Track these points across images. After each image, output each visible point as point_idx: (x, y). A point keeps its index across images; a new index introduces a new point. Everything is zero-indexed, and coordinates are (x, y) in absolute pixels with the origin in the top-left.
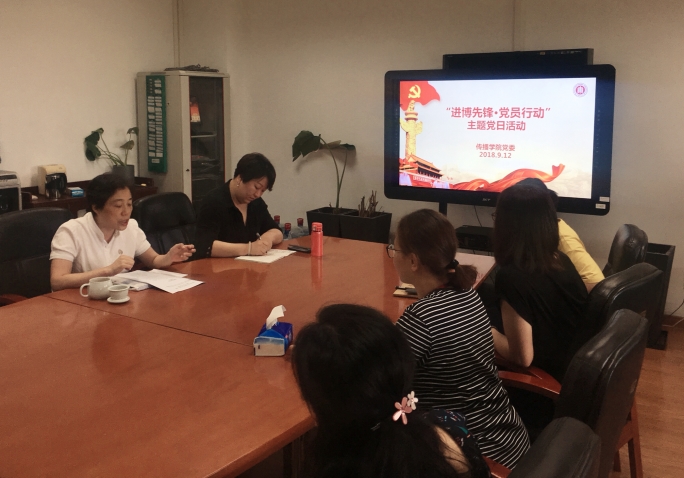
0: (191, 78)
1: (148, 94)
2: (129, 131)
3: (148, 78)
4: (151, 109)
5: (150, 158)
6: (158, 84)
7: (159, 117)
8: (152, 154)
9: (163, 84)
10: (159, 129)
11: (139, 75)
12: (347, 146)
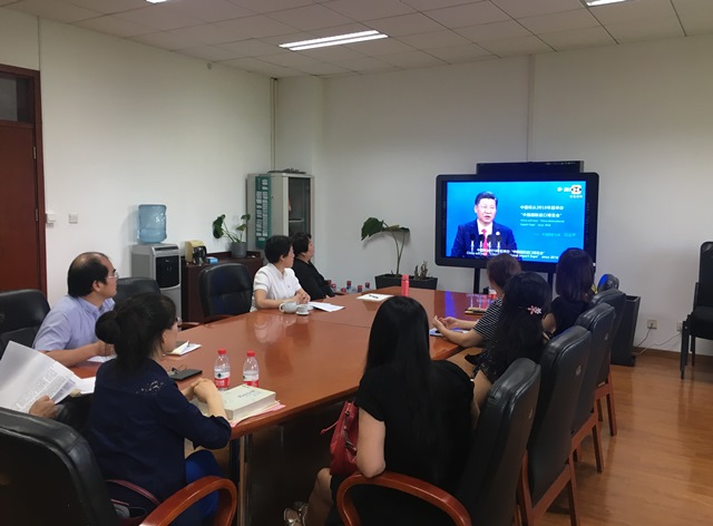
0: (290, 178)
1: (257, 190)
2: (243, 217)
3: (257, 178)
4: (259, 201)
5: (257, 237)
6: (265, 182)
7: (265, 207)
8: (259, 234)
9: (269, 182)
10: (265, 216)
11: (249, 175)
12: (403, 228)
